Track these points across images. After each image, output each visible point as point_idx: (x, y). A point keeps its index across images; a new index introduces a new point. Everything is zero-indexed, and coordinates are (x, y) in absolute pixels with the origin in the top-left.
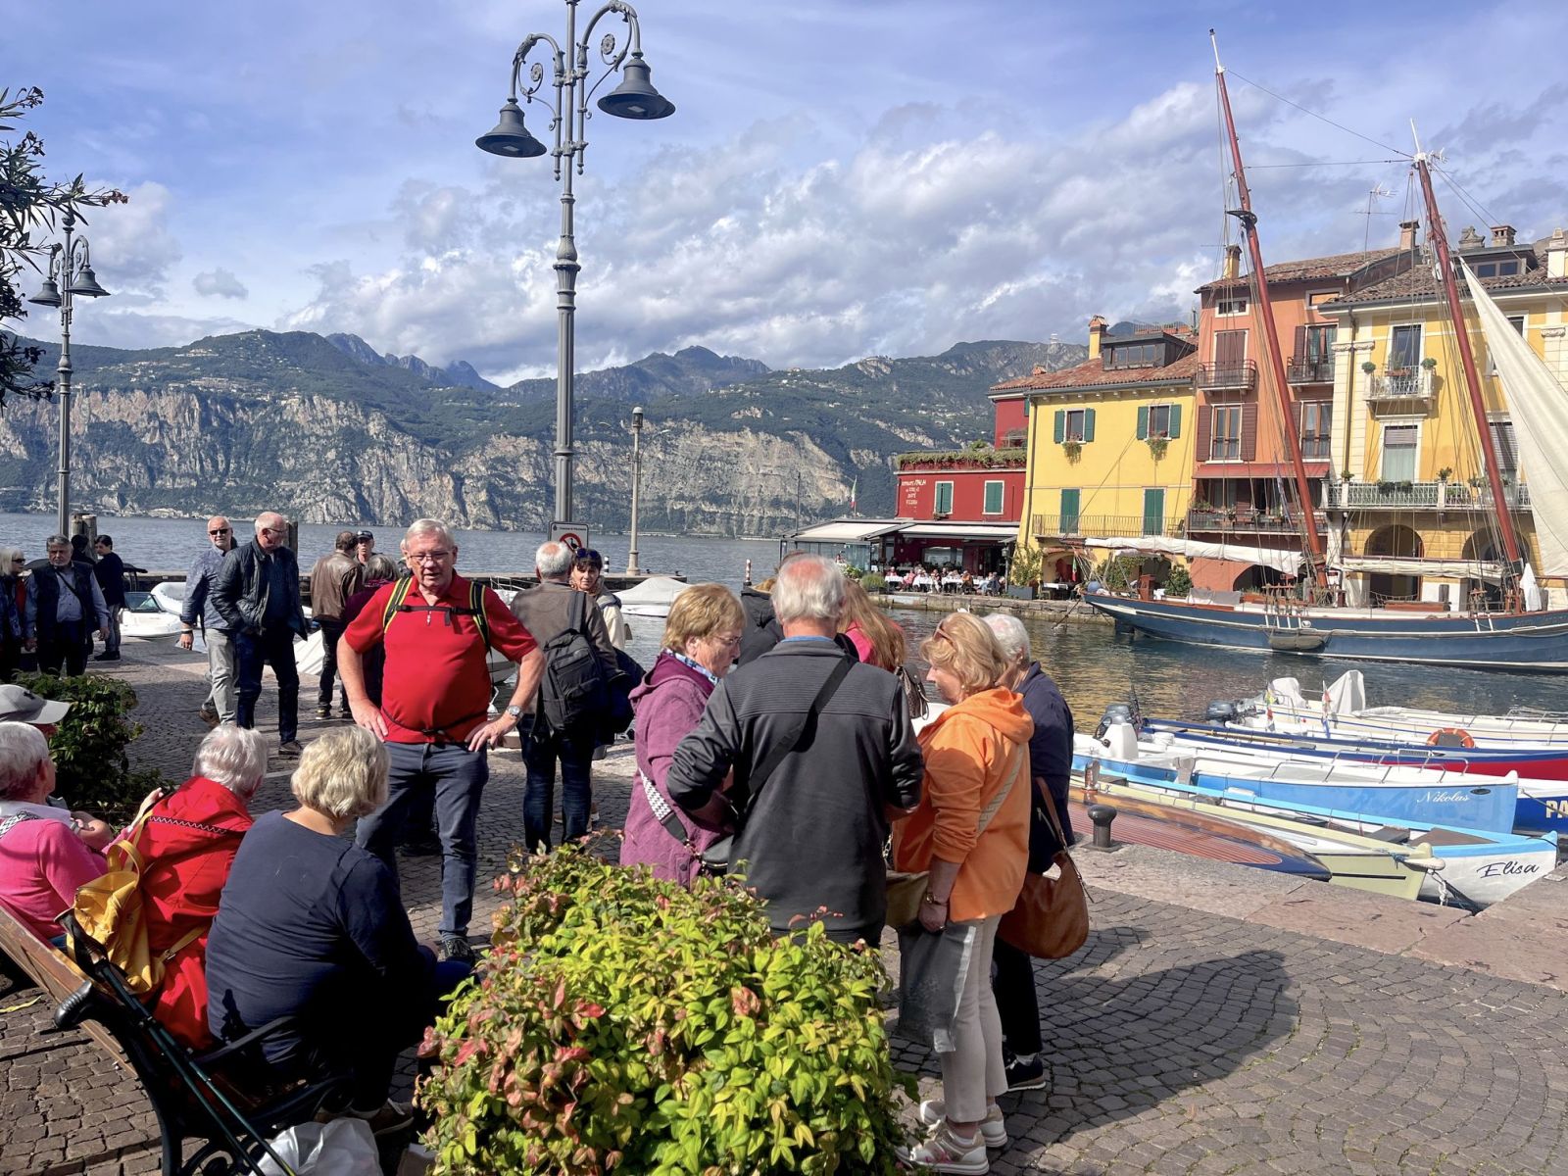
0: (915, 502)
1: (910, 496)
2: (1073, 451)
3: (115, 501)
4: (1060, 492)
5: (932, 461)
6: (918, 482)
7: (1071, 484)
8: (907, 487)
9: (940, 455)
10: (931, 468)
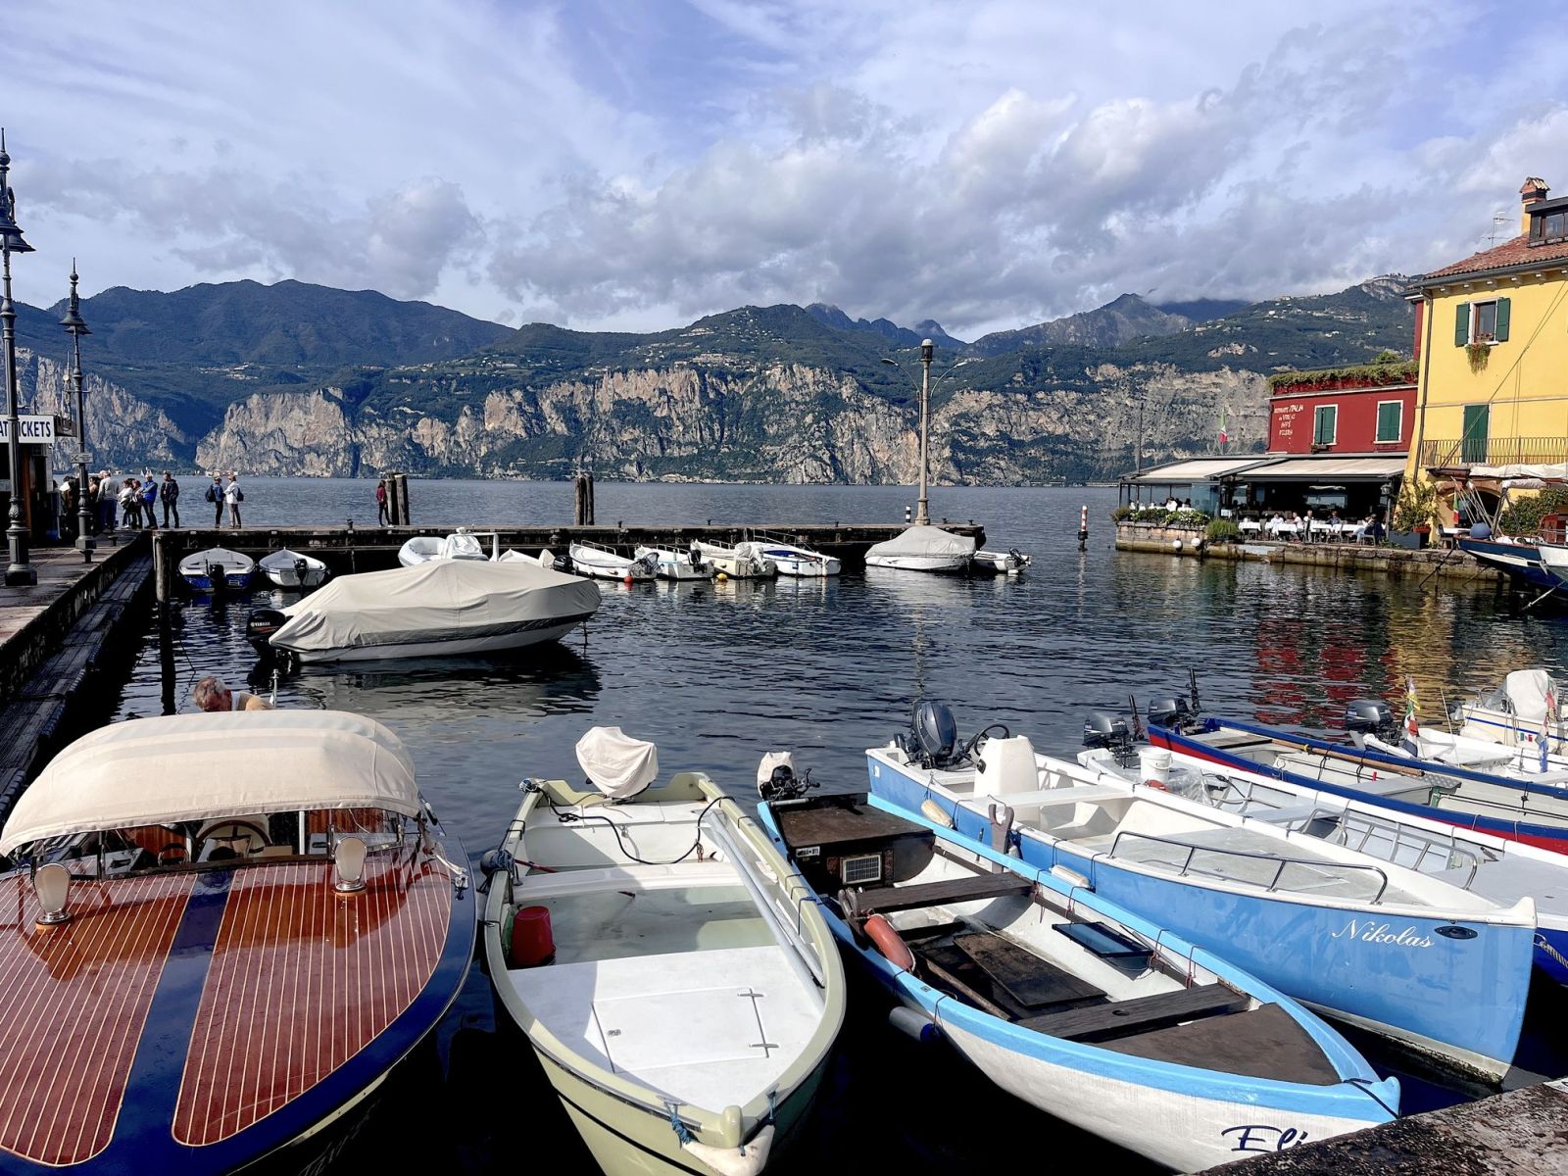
0: (1289, 432)
1: (1283, 425)
2: (1479, 356)
3: (634, 469)
4: (1463, 409)
5: (1309, 381)
6: (1294, 407)
7: (1477, 397)
8: (1281, 414)
9: (1320, 373)
10: (1310, 389)
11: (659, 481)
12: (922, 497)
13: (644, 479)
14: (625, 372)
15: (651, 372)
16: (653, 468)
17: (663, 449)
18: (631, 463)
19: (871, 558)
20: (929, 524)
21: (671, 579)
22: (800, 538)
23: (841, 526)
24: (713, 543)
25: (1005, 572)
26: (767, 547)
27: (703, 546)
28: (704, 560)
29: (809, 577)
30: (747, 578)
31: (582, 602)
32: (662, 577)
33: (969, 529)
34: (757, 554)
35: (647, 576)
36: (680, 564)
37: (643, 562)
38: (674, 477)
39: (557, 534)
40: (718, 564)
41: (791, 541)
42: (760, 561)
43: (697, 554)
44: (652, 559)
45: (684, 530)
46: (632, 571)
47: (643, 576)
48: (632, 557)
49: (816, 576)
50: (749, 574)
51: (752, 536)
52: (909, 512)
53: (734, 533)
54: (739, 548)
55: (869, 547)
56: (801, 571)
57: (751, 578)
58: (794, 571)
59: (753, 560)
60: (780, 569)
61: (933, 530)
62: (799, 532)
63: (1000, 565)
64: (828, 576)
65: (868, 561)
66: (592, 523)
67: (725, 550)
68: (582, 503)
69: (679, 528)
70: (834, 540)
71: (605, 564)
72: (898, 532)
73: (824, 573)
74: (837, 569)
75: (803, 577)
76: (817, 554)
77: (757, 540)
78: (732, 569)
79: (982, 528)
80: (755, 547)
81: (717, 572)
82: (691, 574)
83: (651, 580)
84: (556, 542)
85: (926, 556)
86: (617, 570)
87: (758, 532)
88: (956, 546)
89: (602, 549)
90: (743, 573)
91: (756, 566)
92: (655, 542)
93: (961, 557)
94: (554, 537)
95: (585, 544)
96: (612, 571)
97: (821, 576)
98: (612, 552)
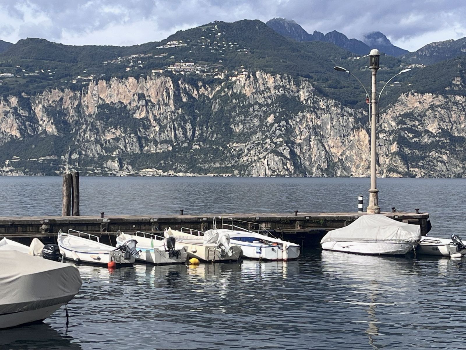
11: (137, 175)
12: (372, 188)
13: (124, 173)
14: (108, 80)
15: (131, 80)
16: (132, 164)
17: (141, 147)
18: (113, 159)
19: (326, 242)
20: (379, 213)
21: (149, 264)
22: (263, 226)
23: (301, 214)
24: (185, 231)
25: (448, 257)
26: (234, 233)
27: (176, 234)
28: (178, 247)
29: (271, 261)
30: (216, 262)
31: (64, 285)
32: (140, 262)
33: (416, 217)
34: (224, 241)
35: (127, 261)
36: (157, 251)
37: (123, 248)
38: (150, 172)
39: (46, 224)
40: (190, 251)
41: (255, 228)
42: (227, 247)
43: (172, 241)
44: (131, 246)
45: (159, 219)
46: (113, 257)
47: (123, 261)
48: (114, 244)
49: (277, 260)
50: (217, 259)
51: (221, 224)
52: (361, 202)
53: (204, 222)
54: (208, 234)
55: (324, 233)
56: (264, 256)
57: (219, 262)
58: (258, 256)
59: (220, 245)
60: (245, 254)
61: (382, 218)
62: (262, 221)
63: (443, 250)
64: (288, 260)
65: (324, 246)
66: (78, 214)
67: (195, 237)
68: (68, 196)
69: (155, 216)
70: (294, 227)
71: (89, 250)
72: (352, 220)
73: (285, 257)
74: (296, 254)
75: (266, 261)
76: (279, 240)
77: (225, 227)
78: (202, 254)
79: (427, 216)
80: (222, 234)
81: (190, 257)
82: (167, 259)
83: (130, 265)
84: (46, 231)
85: (376, 241)
86: (100, 256)
87: (226, 221)
88: (404, 233)
89: (86, 237)
90: (211, 258)
91: (223, 251)
92: (133, 230)
93: (407, 243)
94: (43, 226)
95: (72, 233)
96: (96, 256)
97: (282, 260)
98: (95, 239)
